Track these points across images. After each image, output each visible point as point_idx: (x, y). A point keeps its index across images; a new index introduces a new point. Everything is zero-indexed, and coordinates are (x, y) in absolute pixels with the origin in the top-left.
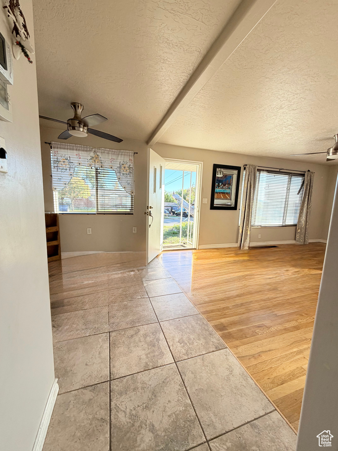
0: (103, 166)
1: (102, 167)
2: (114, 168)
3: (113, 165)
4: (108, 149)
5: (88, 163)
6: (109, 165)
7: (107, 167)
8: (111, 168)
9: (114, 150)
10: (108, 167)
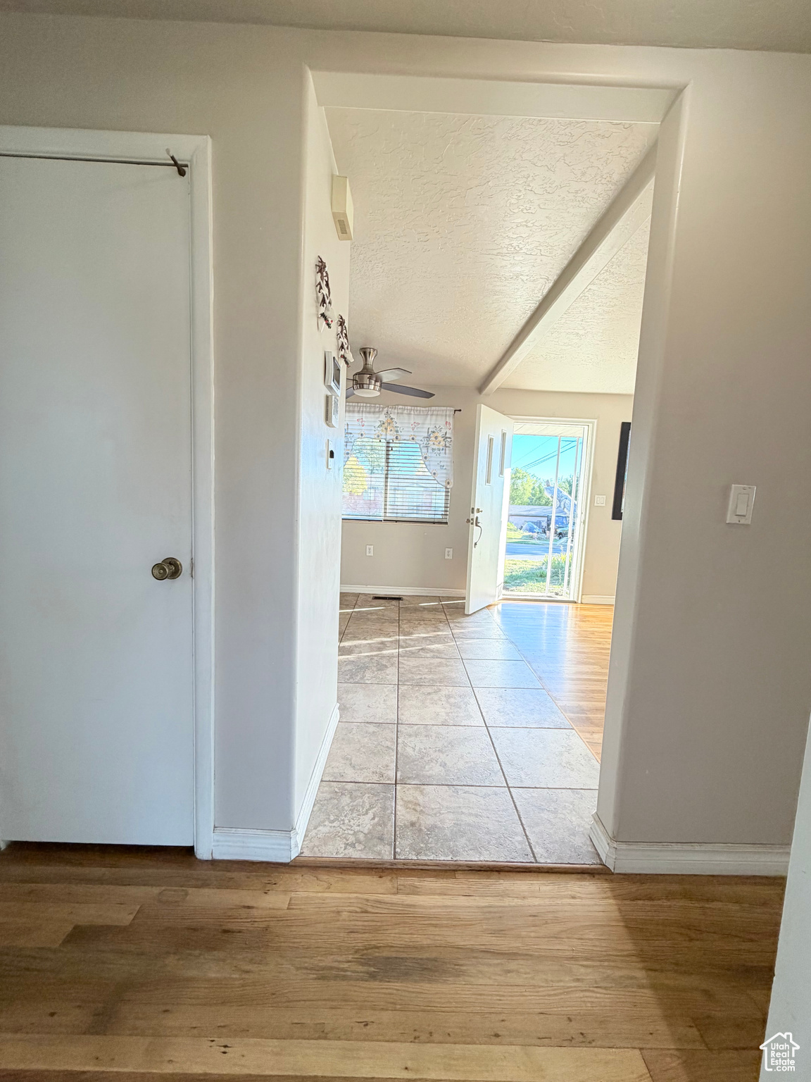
0: (399, 437)
1: (397, 438)
2: (418, 440)
3: (416, 434)
4: (409, 408)
5: (375, 433)
6: (410, 434)
7: (405, 438)
8: (413, 439)
9: (419, 408)
10: (408, 438)
